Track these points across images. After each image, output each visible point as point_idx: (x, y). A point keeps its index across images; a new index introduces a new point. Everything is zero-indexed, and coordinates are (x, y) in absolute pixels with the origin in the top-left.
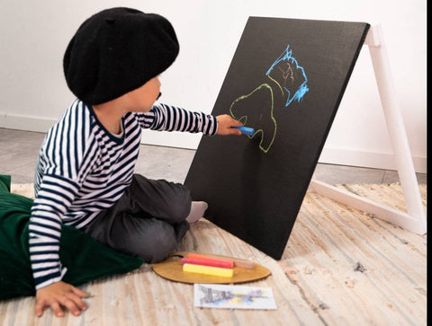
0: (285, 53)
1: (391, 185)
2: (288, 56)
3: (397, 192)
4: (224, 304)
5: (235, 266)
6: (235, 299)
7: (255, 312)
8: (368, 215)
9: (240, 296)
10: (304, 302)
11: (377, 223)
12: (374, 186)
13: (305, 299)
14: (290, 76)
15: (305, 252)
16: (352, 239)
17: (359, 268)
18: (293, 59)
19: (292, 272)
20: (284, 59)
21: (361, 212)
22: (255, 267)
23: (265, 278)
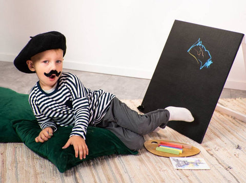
0: (198, 42)
1: (237, 99)
2: (199, 44)
3: (241, 103)
4: (186, 167)
5: (183, 147)
6: (191, 165)
7: (202, 171)
8: (232, 117)
9: (192, 163)
10: (220, 166)
11: (237, 122)
12: (229, 100)
13: (220, 163)
14: (201, 54)
15: (211, 139)
16: (229, 131)
17: (238, 147)
18: (203, 46)
19: (209, 150)
20: (198, 45)
21: (228, 116)
22: (192, 148)
23: (199, 153)
